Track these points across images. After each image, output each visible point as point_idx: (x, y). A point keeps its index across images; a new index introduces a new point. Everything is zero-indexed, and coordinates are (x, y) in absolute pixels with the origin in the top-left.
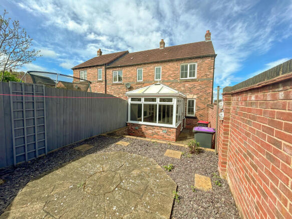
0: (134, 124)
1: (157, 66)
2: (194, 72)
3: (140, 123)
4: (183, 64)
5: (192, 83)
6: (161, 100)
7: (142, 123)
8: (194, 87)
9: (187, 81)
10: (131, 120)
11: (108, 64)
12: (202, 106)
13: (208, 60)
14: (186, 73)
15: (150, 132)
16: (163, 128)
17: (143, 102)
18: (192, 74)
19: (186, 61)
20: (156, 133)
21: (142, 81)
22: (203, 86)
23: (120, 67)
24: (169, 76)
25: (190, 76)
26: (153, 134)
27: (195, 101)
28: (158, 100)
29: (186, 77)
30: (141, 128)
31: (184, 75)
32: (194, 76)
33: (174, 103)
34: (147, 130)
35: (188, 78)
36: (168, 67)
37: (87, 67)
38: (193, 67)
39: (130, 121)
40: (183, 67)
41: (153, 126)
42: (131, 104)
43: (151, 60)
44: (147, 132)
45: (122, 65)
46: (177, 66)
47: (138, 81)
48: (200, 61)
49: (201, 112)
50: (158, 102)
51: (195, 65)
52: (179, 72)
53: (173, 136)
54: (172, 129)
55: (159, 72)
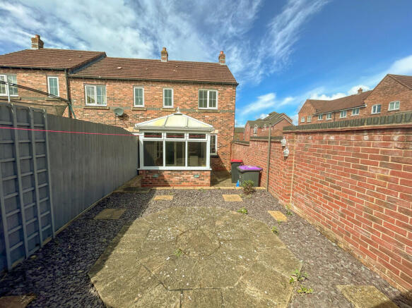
0: (150, 171)
1: (166, 87)
2: (215, 102)
3: (160, 168)
4: (202, 89)
5: (213, 115)
6: (191, 136)
7: (164, 168)
8: (215, 119)
9: (207, 112)
10: (145, 165)
11: (73, 70)
12: (224, 142)
13: (229, 89)
14: (206, 101)
15: (176, 179)
16: (194, 172)
17: (164, 138)
18: (213, 103)
19: (205, 87)
20: (186, 180)
21: (143, 106)
22: (225, 119)
23: (102, 80)
24: (185, 103)
25: (210, 106)
26: (181, 181)
27: (216, 137)
28: (187, 135)
29: (206, 106)
30: (163, 176)
31: (203, 103)
32: (214, 106)
33: (208, 139)
34: (172, 177)
35: (208, 108)
36: (182, 90)
37: (18, 68)
38: (213, 95)
39: (143, 167)
40: (201, 92)
41: (180, 171)
42: (144, 142)
43: (155, 76)
44: (171, 179)
45: (106, 77)
46: (196, 90)
47: (136, 106)
48: (221, 88)
49: (223, 150)
50: (187, 139)
51: (215, 92)
52: (197, 99)
53: (207, 181)
54: (205, 172)
55: (170, 96)
